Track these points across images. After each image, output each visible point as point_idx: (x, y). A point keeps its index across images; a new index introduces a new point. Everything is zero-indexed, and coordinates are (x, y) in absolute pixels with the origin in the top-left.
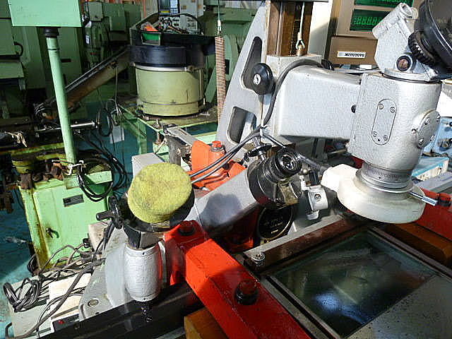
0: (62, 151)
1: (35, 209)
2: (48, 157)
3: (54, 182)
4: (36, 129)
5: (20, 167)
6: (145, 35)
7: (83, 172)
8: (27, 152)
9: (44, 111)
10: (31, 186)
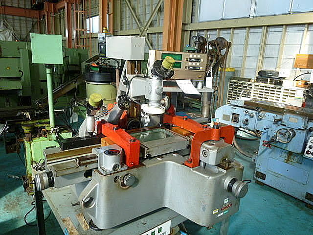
0: (49, 123)
1: (31, 152)
2: (40, 125)
3: (43, 138)
4: (35, 112)
5: (26, 130)
6: (92, 68)
7: (58, 132)
8: (29, 123)
9: (40, 103)
10: (30, 140)
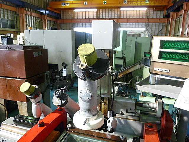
6: (146, 55)
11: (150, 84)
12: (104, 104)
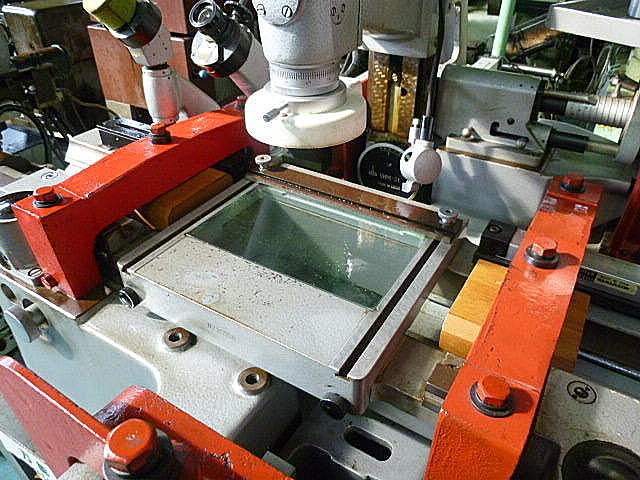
11: (633, 18)
12: (404, 92)
